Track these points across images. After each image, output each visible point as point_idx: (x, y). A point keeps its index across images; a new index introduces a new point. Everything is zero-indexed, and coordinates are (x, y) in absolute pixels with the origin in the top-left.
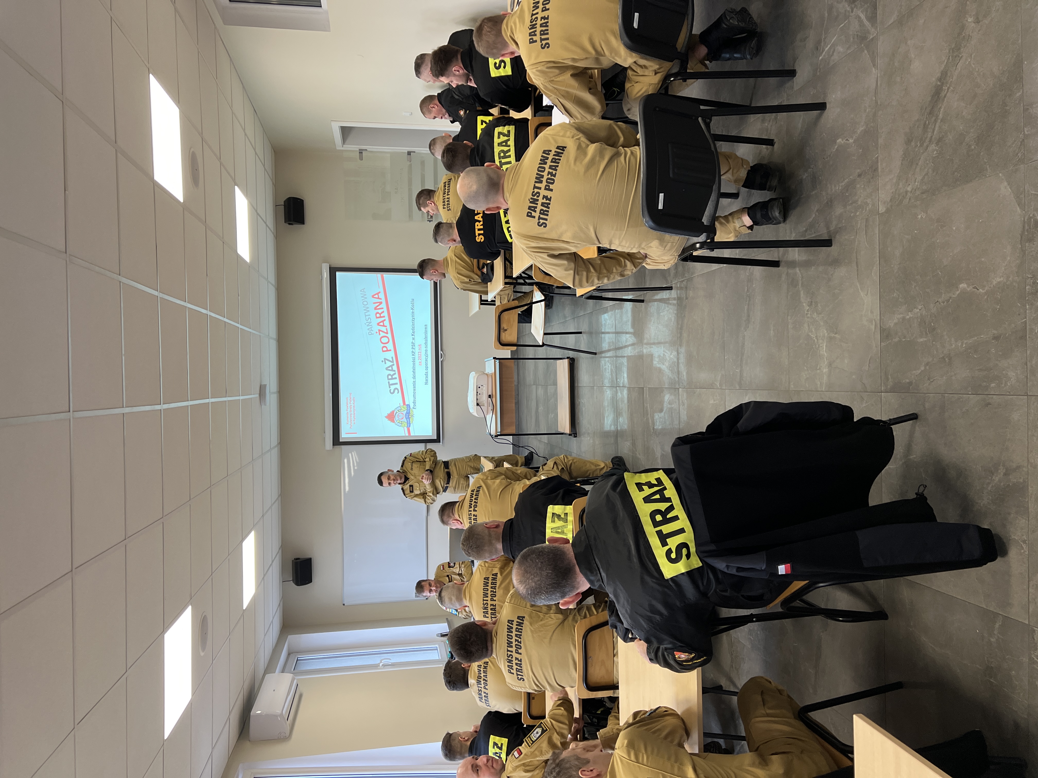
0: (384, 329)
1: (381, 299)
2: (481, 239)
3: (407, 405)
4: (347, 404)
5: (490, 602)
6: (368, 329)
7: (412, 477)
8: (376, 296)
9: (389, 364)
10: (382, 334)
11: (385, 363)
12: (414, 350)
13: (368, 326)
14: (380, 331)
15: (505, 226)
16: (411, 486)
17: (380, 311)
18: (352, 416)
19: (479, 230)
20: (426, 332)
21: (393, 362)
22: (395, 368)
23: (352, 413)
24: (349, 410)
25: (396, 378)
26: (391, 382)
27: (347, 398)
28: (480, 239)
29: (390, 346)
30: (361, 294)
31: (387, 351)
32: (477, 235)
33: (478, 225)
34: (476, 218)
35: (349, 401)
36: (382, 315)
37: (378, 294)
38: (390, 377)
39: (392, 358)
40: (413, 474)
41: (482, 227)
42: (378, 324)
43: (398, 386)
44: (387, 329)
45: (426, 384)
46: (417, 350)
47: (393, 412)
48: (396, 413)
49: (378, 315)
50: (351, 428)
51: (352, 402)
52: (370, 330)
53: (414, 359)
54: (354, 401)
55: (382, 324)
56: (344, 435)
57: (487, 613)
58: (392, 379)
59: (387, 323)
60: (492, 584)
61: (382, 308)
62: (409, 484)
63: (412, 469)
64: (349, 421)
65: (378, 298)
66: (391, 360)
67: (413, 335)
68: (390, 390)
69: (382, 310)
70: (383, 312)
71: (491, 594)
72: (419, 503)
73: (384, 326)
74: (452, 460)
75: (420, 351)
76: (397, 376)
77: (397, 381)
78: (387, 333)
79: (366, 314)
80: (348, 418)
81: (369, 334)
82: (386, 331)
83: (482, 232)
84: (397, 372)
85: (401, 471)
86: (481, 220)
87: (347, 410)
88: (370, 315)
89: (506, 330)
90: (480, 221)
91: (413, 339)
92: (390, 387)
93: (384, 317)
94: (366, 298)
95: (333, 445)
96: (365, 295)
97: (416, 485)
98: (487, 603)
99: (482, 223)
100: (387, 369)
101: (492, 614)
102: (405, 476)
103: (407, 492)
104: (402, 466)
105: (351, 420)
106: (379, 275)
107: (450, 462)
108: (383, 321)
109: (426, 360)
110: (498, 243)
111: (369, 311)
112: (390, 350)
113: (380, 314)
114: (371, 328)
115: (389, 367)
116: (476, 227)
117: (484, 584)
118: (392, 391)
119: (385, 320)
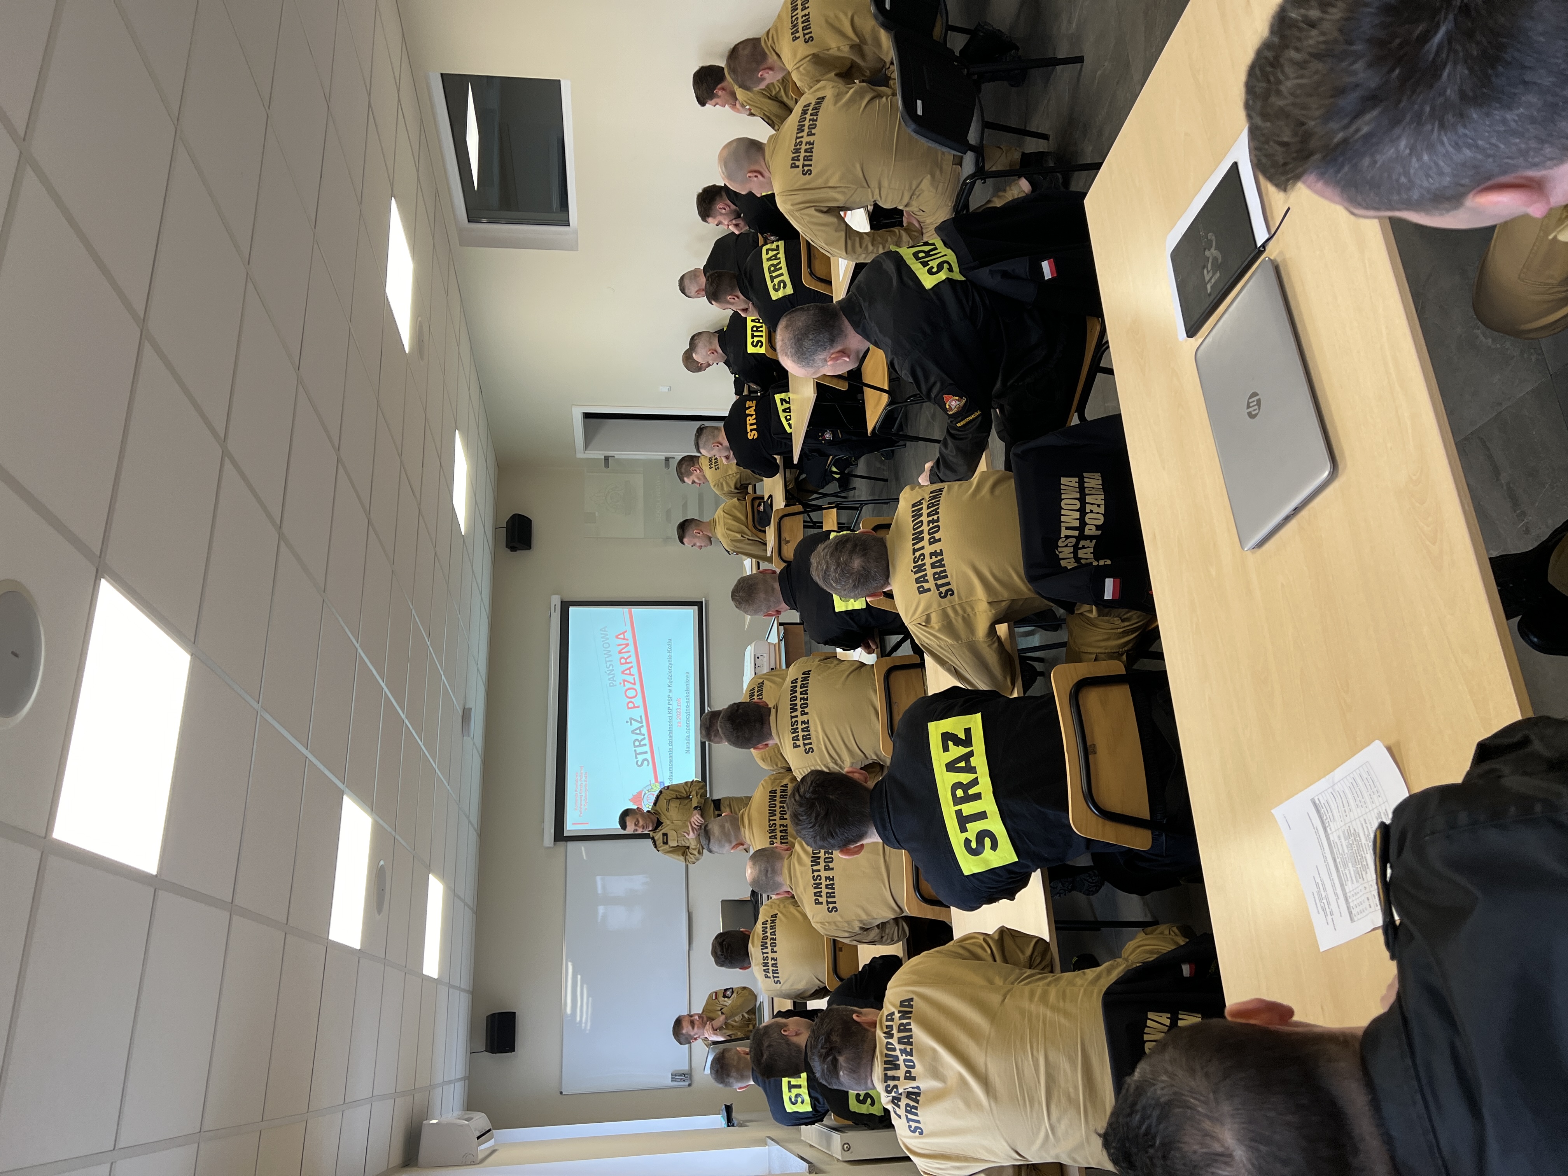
0: (630, 679)
1: (627, 640)
2: (754, 435)
3: (661, 782)
4: (577, 782)
5: (778, 822)
6: (609, 679)
7: (668, 822)
8: (622, 636)
9: (636, 725)
10: (628, 685)
11: (631, 724)
12: (670, 706)
13: (609, 674)
14: (624, 681)
15: (782, 416)
16: (665, 835)
17: (626, 656)
18: (583, 798)
19: (751, 425)
20: (687, 684)
21: (641, 722)
22: (644, 730)
23: (583, 794)
24: (578, 790)
25: (645, 745)
26: (639, 750)
27: (577, 773)
28: (752, 435)
29: (638, 701)
30: (602, 634)
31: (635, 707)
32: (749, 430)
33: (749, 420)
34: (748, 412)
35: (579, 778)
36: (628, 661)
37: (623, 633)
38: (637, 743)
39: (641, 717)
40: (669, 817)
41: (755, 421)
42: (623, 672)
43: (648, 756)
44: (634, 679)
45: (688, 752)
46: (675, 706)
47: (641, 792)
48: (645, 794)
49: (623, 661)
50: (580, 816)
51: (584, 778)
52: (612, 679)
53: (671, 718)
54: (586, 777)
55: (628, 672)
56: (571, 826)
57: (775, 837)
58: (640, 746)
59: (634, 671)
60: (781, 798)
61: (629, 652)
62: (661, 832)
63: (668, 810)
64: (579, 805)
65: (624, 639)
66: (640, 720)
67: (669, 686)
68: (637, 761)
69: (628, 654)
70: (630, 656)
71: (781, 811)
72: (677, 862)
73: (630, 674)
74: (726, 798)
75: (679, 707)
76: (646, 741)
77: (647, 748)
78: (634, 684)
79: (607, 659)
80: (576, 801)
81: (610, 686)
82: (633, 682)
83: (755, 427)
84: (646, 736)
85: (652, 812)
86: (754, 413)
87: (576, 791)
88: (612, 661)
89: (788, 542)
90: (752, 415)
91: (670, 691)
92: (636, 758)
93: (631, 663)
94: (607, 639)
95: (555, 840)
96: (607, 635)
97: (672, 835)
98: (775, 824)
99: (754, 416)
100: (633, 732)
101: (782, 838)
102: (658, 818)
103: (659, 842)
104: (655, 804)
105: (581, 805)
106: (625, 610)
107: (722, 801)
108: (629, 669)
109: (688, 720)
110: (774, 434)
111: (610, 655)
112: (638, 707)
113: (626, 659)
114: (613, 678)
115: (636, 729)
116: (748, 422)
117: (770, 799)
118: (639, 763)
119: (632, 667)
